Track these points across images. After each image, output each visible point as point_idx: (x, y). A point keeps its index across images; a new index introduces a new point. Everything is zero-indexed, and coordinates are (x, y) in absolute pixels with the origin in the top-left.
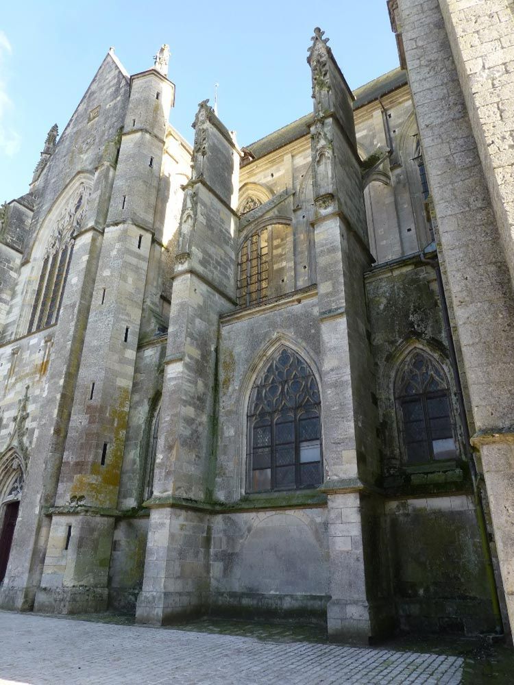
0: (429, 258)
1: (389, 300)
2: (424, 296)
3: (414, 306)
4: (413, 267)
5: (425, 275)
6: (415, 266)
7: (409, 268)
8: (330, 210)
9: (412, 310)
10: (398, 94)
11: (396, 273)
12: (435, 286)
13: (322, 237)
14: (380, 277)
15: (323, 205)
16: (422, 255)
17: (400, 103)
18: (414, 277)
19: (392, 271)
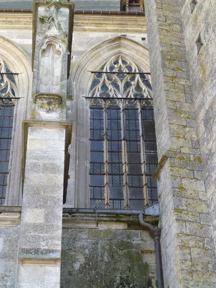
0: (148, 222)
1: (88, 260)
2: (136, 267)
3: (121, 278)
4: (126, 226)
5: (140, 242)
6: (129, 226)
7: (121, 226)
8: (54, 116)
9: (118, 282)
10: (86, 20)
11: (103, 227)
12: (150, 260)
13: (38, 146)
14: (81, 225)
15: (47, 106)
16: (141, 216)
17: (85, 30)
18: (125, 240)
19: (98, 222)
